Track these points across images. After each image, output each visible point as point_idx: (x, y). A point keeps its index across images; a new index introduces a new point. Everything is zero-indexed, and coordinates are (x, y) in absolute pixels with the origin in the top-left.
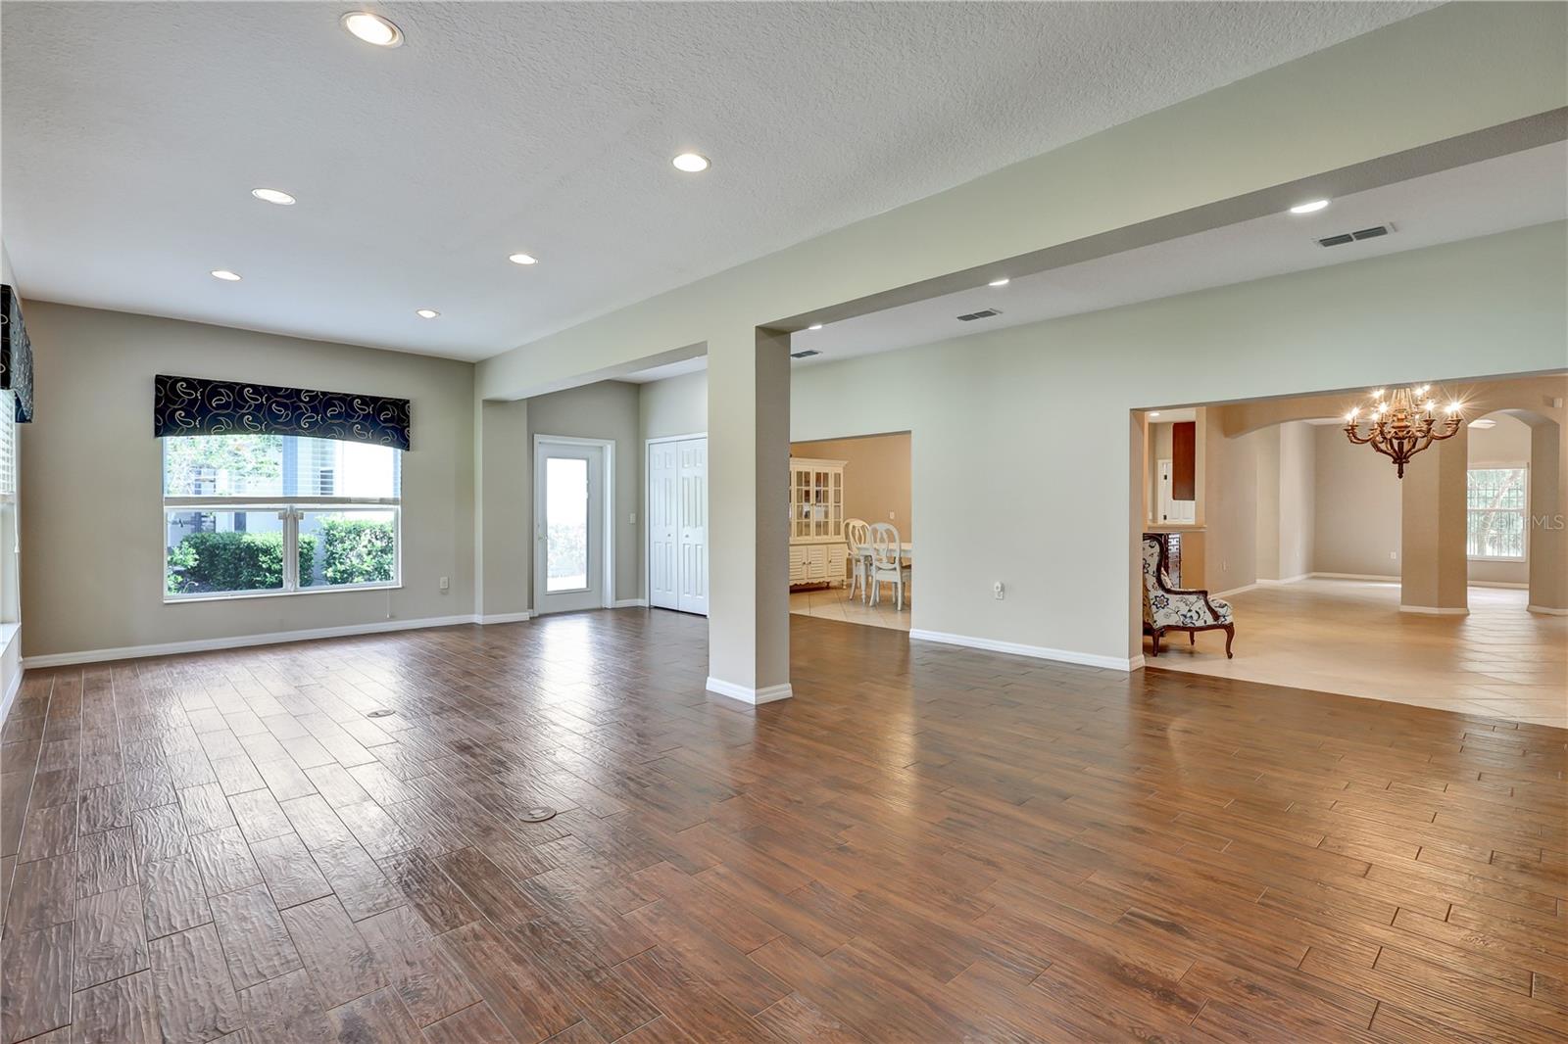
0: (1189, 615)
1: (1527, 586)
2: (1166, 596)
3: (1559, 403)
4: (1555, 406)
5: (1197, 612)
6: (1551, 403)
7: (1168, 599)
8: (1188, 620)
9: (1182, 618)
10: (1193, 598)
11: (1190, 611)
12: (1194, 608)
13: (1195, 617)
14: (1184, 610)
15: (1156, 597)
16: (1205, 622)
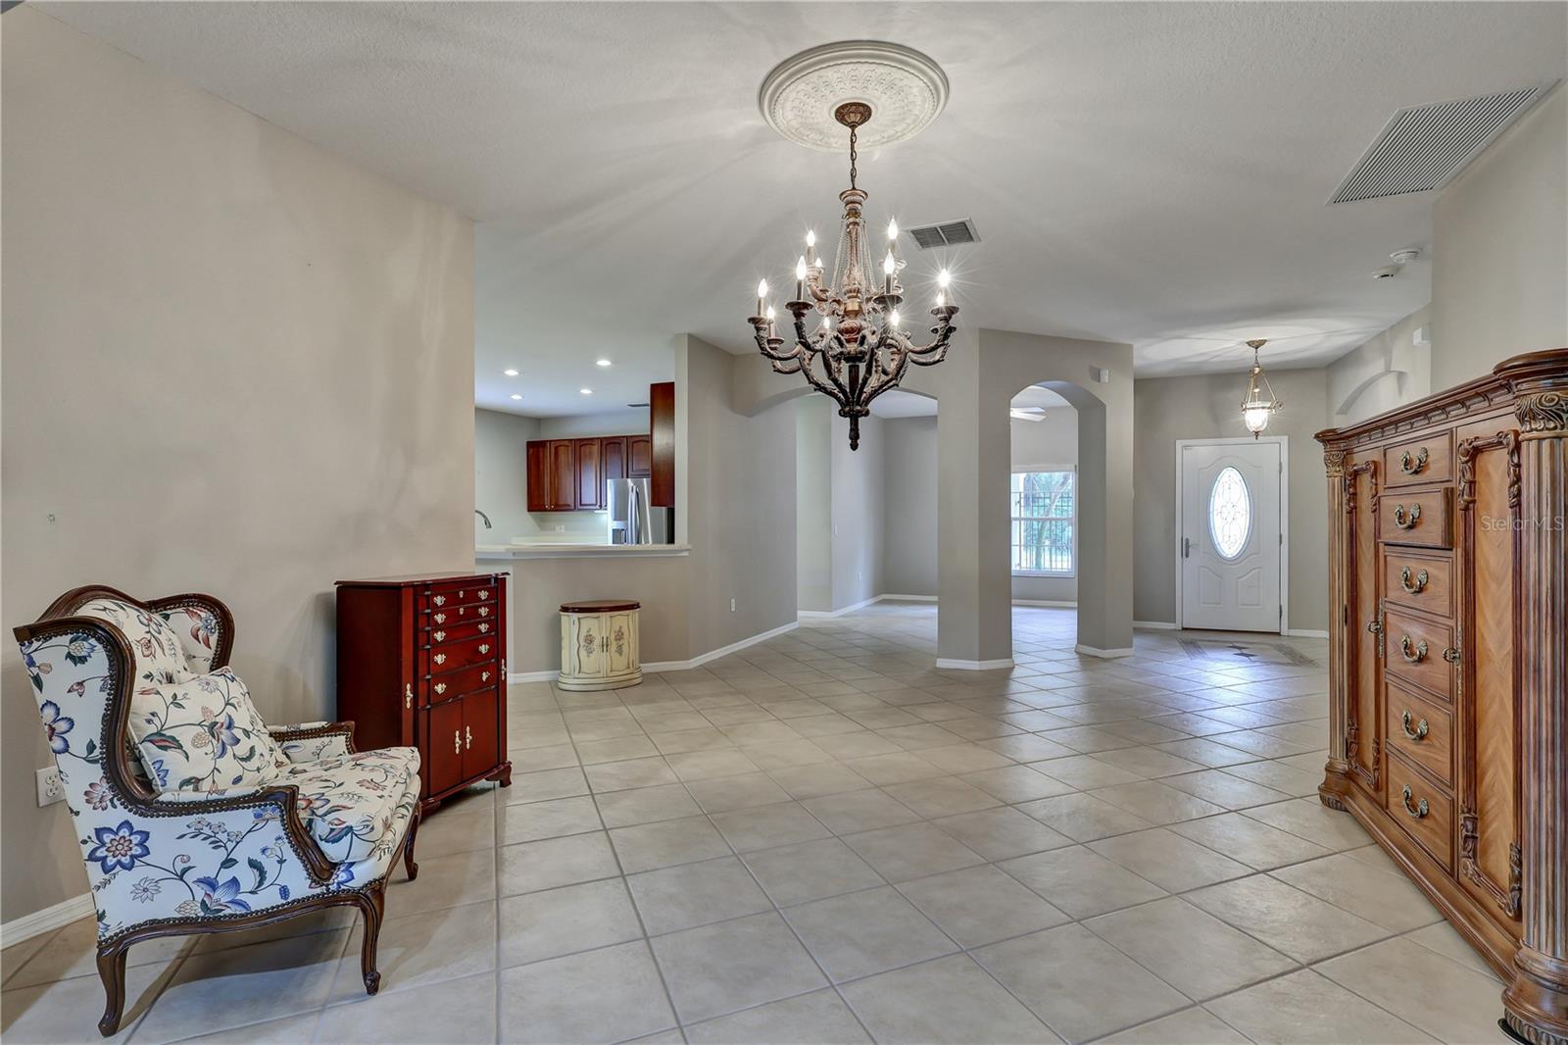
0: (225, 876)
1: (1076, 604)
2: (139, 822)
3: (1105, 376)
4: (1102, 380)
5: (253, 864)
6: (1096, 376)
7: (146, 835)
8: (222, 896)
9: (200, 892)
10: (239, 820)
11: (229, 863)
12: (242, 854)
13: (247, 878)
14: (206, 861)
15: (99, 832)
16: (284, 892)
